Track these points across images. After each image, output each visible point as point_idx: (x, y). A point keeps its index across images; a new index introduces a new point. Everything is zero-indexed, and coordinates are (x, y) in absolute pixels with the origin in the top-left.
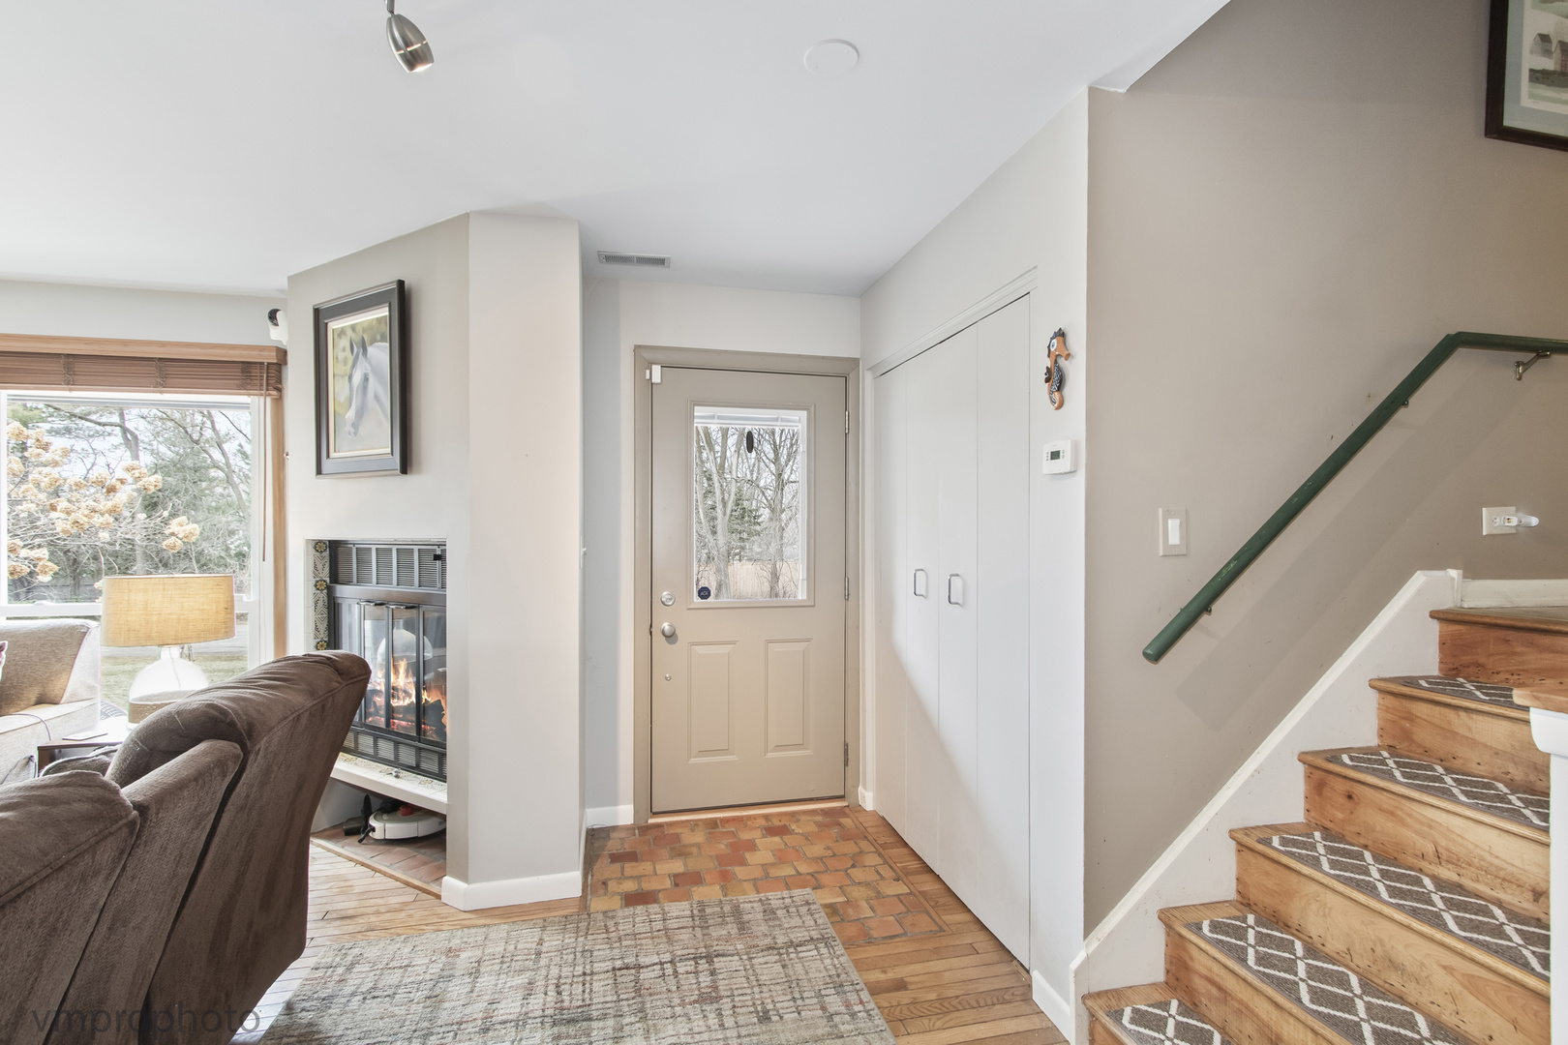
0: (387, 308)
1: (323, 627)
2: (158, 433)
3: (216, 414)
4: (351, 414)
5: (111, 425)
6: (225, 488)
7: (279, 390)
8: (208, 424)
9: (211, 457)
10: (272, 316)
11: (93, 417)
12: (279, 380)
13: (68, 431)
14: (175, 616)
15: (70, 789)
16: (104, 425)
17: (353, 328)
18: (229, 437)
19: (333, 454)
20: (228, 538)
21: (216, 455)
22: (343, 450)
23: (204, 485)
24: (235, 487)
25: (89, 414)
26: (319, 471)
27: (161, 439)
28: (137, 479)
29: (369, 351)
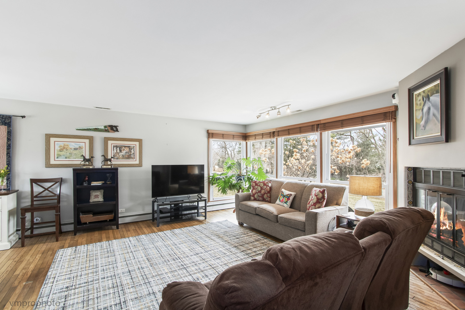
0: (439, 80)
1: (411, 196)
2: (358, 136)
3: (373, 130)
4: (423, 123)
5: (348, 135)
6: (375, 150)
7: (395, 119)
8: (371, 132)
9: (371, 141)
10: (393, 96)
11: (345, 134)
12: (395, 116)
13: (340, 138)
14: (366, 188)
15: (348, 238)
16: (347, 136)
17: (424, 92)
18: (376, 135)
19: (415, 138)
20: (375, 164)
21: (373, 141)
22: (419, 136)
23: (369, 149)
24: (378, 149)
25: (344, 133)
26: (410, 144)
27: (359, 138)
28: (354, 150)
29: (431, 98)
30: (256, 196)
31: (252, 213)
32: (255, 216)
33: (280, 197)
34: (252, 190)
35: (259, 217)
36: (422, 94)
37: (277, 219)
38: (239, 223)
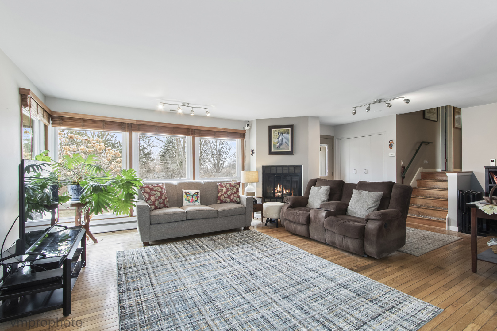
0: (290, 128)
4: (278, 144)
7: (244, 138)
10: (247, 125)
19: (273, 151)
26: (269, 154)
29: (284, 134)
31: (179, 220)
32: (185, 222)
33: (187, 198)
34: (148, 197)
35: (192, 221)
36: (278, 131)
37: (218, 214)
38: (146, 244)
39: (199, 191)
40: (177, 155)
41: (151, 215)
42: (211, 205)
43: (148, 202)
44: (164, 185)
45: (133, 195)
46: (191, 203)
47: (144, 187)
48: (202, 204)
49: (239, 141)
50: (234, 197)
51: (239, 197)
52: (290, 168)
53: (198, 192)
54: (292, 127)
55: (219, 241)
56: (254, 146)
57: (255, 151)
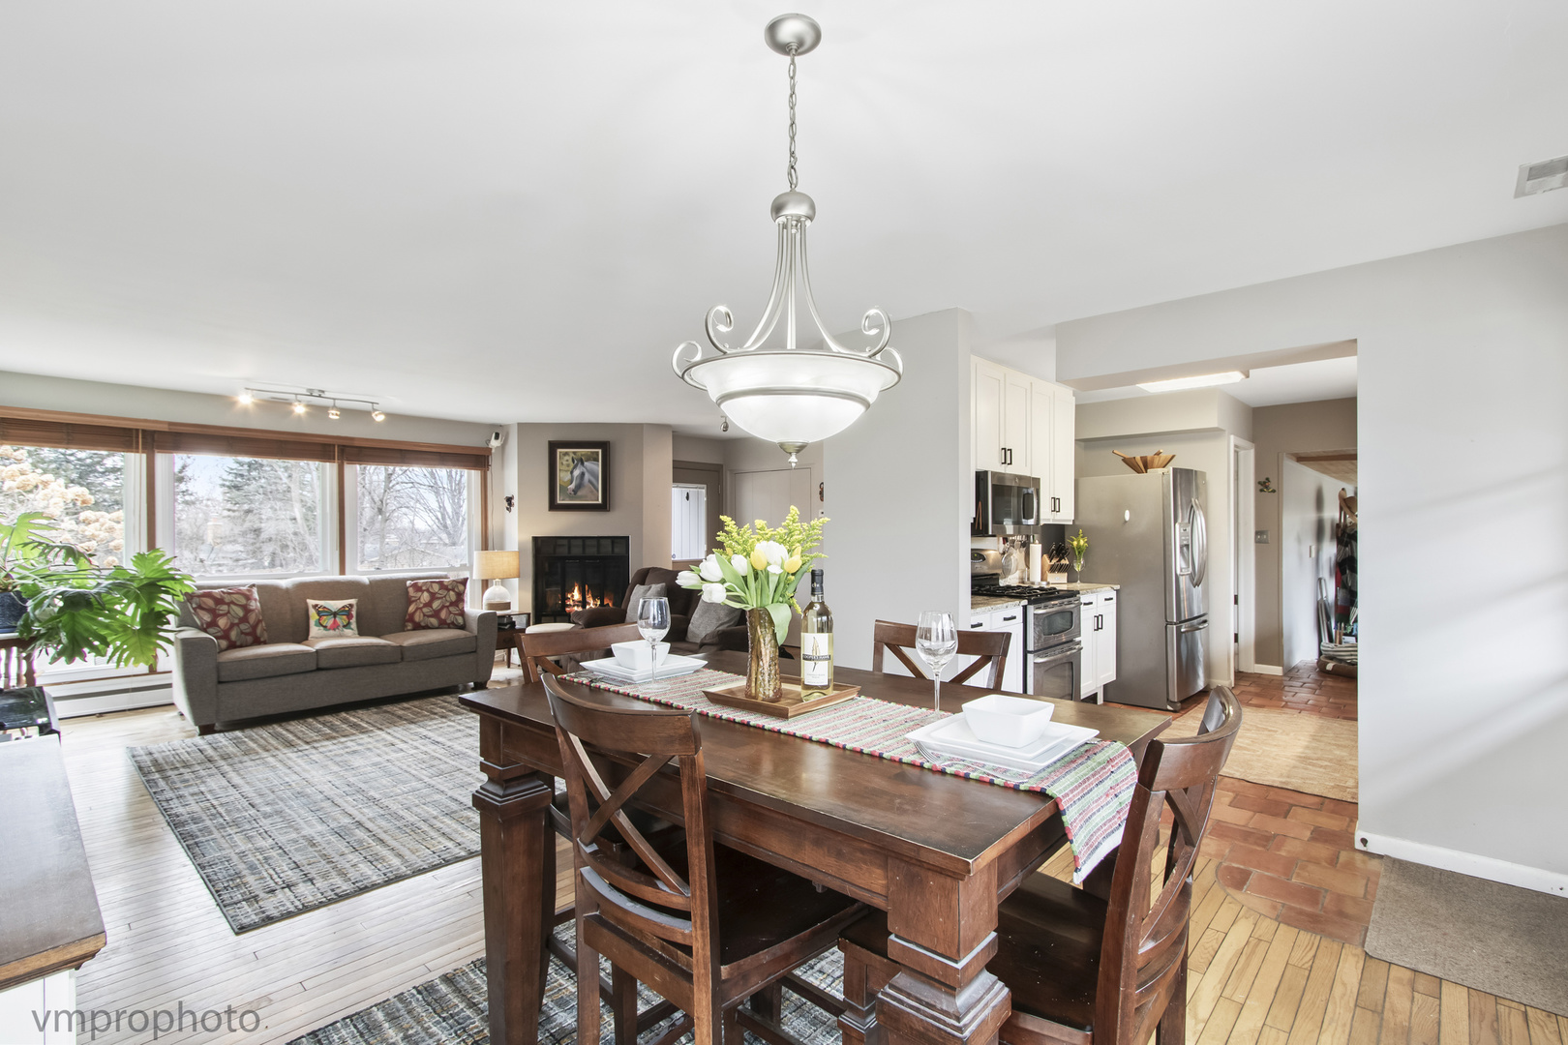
0: (600, 450)
4: (572, 486)
10: (497, 436)
19: (559, 501)
26: (551, 508)
29: (586, 463)
30: (233, 635)
31: (298, 671)
32: (313, 674)
33: (319, 620)
34: (209, 620)
35: (331, 672)
36: (572, 455)
37: (402, 654)
38: (206, 730)
39: (353, 601)
40: (292, 486)
41: (220, 660)
42: (387, 636)
43: (211, 630)
44: (255, 590)
45: (164, 616)
46: (332, 632)
47: (199, 596)
48: (362, 633)
49: (475, 475)
50: (450, 613)
51: (462, 613)
52: (603, 542)
53: (351, 606)
54: (604, 446)
55: (400, 712)
56: (513, 489)
57: (515, 501)
